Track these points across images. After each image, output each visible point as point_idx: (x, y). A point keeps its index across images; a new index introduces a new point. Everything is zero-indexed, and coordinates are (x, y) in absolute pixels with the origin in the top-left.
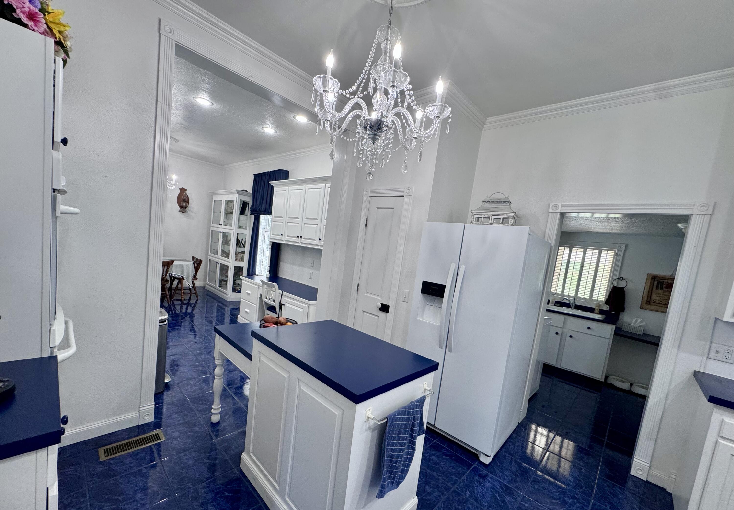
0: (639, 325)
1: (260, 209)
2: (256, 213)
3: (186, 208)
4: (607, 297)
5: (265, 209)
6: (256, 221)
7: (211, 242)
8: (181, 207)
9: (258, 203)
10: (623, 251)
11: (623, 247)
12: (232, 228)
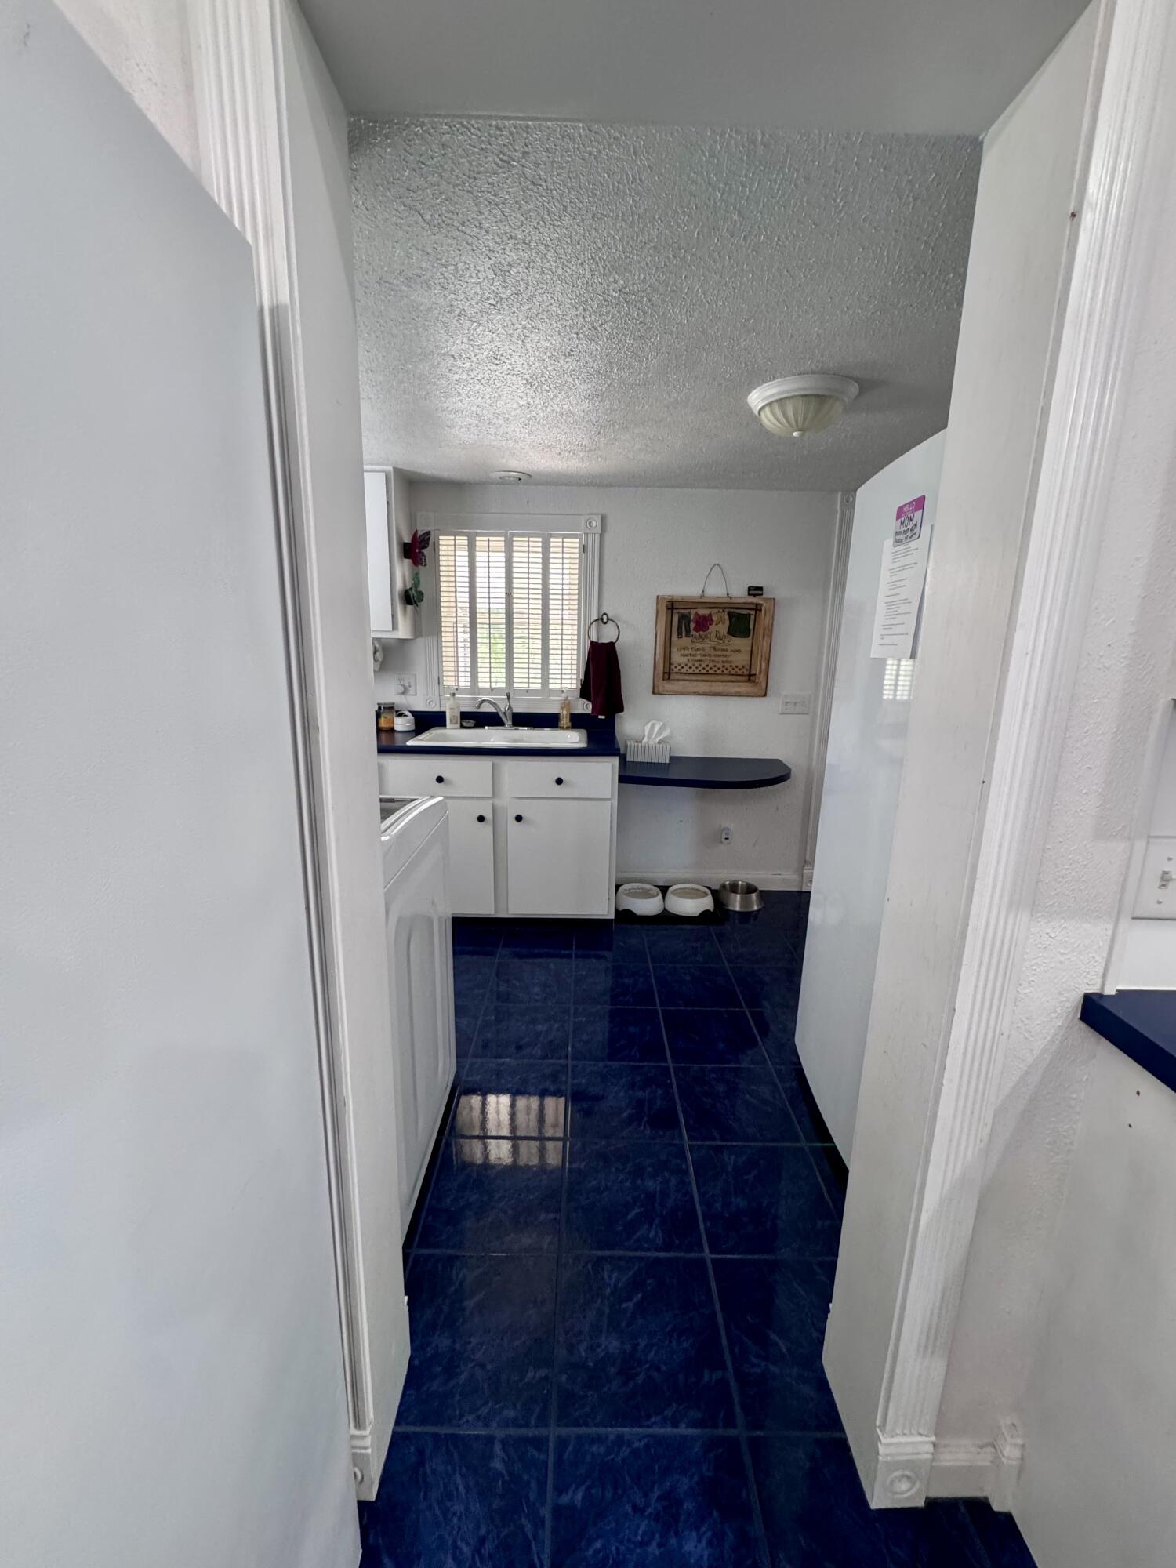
0: (657, 740)
4: (582, 677)
10: (597, 536)
11: (596, 523)
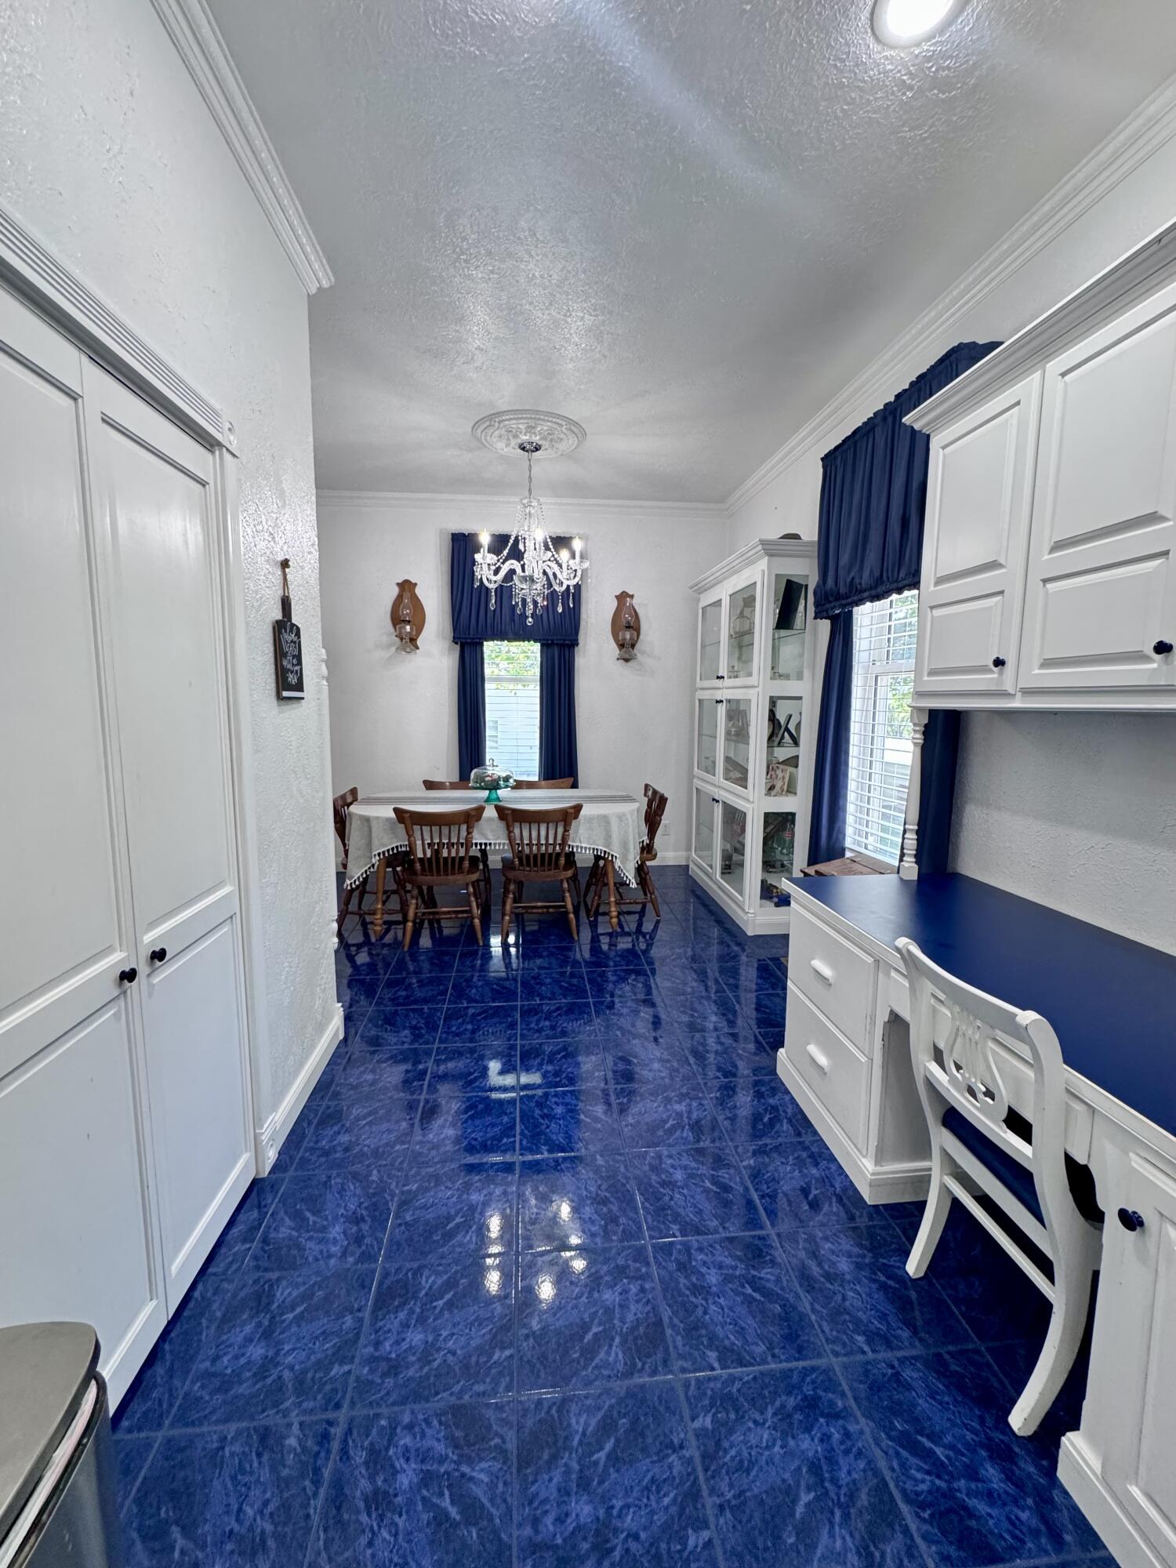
1: (857, 581)
2: (837, 603)
3: (633, 646)
5: (877, 574)
6: (839, 639)
7: (700, 735)
8: (621, 646)
9: (845, 559)
12: (752, 681)
